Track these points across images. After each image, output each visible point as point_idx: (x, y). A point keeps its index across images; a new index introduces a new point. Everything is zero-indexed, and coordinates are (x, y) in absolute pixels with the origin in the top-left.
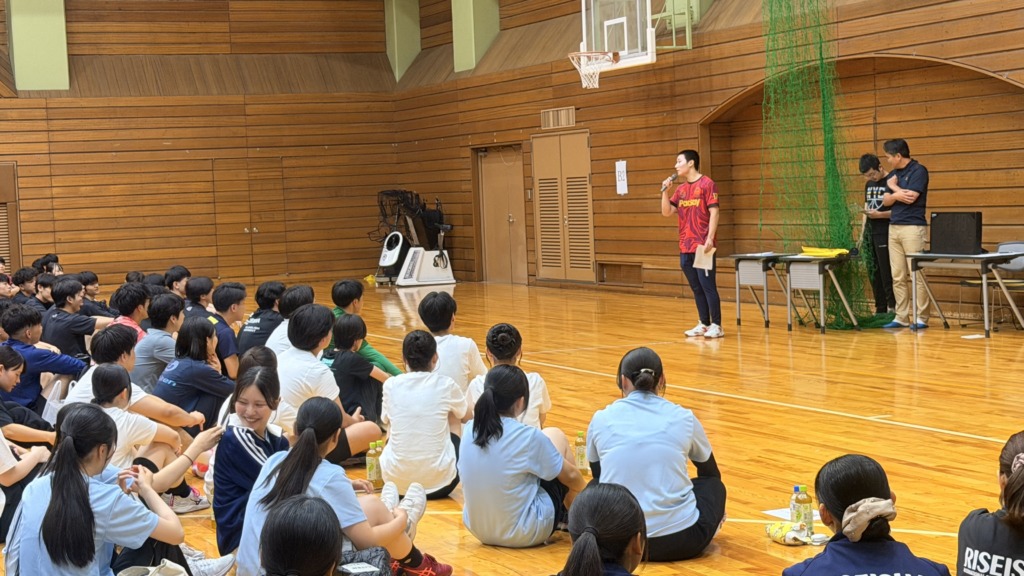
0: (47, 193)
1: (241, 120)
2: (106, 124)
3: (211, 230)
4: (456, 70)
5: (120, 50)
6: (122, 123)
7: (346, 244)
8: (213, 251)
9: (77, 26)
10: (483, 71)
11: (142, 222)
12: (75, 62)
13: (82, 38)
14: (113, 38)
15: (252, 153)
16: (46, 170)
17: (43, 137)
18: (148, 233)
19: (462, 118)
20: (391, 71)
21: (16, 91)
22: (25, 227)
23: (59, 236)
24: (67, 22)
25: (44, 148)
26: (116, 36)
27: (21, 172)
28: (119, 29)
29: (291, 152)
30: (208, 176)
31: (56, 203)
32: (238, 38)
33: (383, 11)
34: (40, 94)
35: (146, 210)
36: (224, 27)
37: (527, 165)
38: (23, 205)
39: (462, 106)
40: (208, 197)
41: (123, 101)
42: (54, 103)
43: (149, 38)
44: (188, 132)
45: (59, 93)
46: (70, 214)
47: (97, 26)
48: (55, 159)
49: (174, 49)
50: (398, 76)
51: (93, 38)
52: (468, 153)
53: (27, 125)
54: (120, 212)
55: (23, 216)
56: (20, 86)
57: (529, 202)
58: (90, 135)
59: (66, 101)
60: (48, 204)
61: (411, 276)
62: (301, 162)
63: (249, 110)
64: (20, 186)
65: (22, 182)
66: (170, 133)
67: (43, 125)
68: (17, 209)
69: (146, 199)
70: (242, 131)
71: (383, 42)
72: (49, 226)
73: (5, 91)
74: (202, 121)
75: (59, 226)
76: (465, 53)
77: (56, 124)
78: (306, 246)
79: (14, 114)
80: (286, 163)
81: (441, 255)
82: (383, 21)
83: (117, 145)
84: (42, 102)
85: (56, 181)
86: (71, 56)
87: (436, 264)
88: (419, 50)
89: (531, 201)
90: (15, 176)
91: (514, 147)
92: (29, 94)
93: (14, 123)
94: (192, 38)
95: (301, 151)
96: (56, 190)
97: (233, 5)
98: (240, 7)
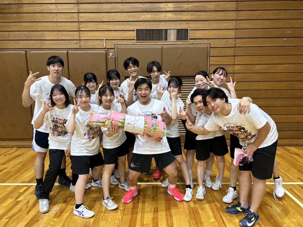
25: (232, 34)
53: (220, 15)
64: (211, 63)
65: (213, 61)
67: (233, 15)
77: (243, 15)
79: (211, 7)
85: (238, 60)
90: (208, 56)
93: (211, 13)
96: (237, 67)
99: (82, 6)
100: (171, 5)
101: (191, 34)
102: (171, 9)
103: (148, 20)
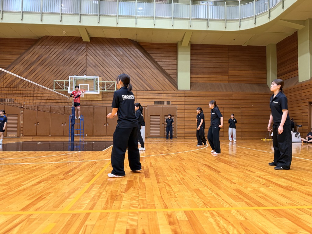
1: (231, 98)
2: (198, 98)
4: (299, 81)
5: (202, 81)
6: (202, 98)
7: (256, 130)
9: (193, 76)
12: (192, 84)
13: (194, 79)
14: (201, 79)
15: (233, 106)
16: (183, 108)
17: (183, 100)
19: (303, 94)
21: (178, 90)
22: (178, 122)
23: (186, 124)
24: (191, 75)
25: (184, 103)
27: (178, 108)
29: (243, 106)
31: (186, 116)
32: (230, 79)
33: (266, 74)
34: (183, 90)
36: (227, 77)
38: (178, 116)
39: (303, 91)
41: (202, 93)
42: (187, 93)
43: (209, 79)
45: (188, 90)
46: (189, 119)
47: (197, 76)
48: (186, 106)
49: (215, 82)
51: (196, 79)
52: (307, 104)
53: (179, 98)
55: (178, 119)
56: (179, 88)
58: (194, 100)
59: (189, 92)
60: (184, 116)
62: (246, 109)
63: (233, 95)
64: (178, 112)
67: (183, 98)
68: (176, 117)
70: (231, 101)
71: (266, 81)
72: (184, 122)
73: (176, 90)
74: (221, 98)
75: (186, 122)
77: (186, 98)
79: (177, 95)
80: (242, 109)
81: (297, 134)
82: (266, 76)
84: (184, 92)
85: (186, 111)
87: (296, 137)
92: (181, 90)
93: (177, 97)
94: (219, 79)
95: (246, 106)
96: (185, 113)
97: (229, 71)
98: (231, 72)
99: (138, 94)
100: (165, 94)
101: (171, 103)
102: (165, 95)
103: (158, 98)
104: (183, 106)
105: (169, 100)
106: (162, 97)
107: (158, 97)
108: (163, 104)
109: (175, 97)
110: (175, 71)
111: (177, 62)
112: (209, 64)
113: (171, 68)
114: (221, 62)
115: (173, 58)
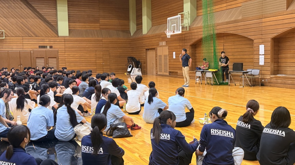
0: (64, 56)
1: (101, 43)
2: (76, 43)
3: (95, 63)
4: (143, 34)
5: (79, 29)
6: (79, 43)
7: (121, 67)
8: (95, 68)
9: (70, 24)
10: (148, 34)
11: (82, 61)
12: (70, 31)
13: (71, 26)
14: (77, 26)
15: (103, 49)
16: (64, 51)
17: (64, 45)
18: (83, 64)
19: (144, 43)
20: (130, 34)
21: (58, 36)
22: (60, 62)
23: (66, 64)
24: (69, 23)
26: (78, 26)
27: (59, 51)
28: (79, 25)
29: (111, 49)
30: (95, 53)
31: (66, 57)
32: (101, 27)
33: (129, 22)
34: (63, 37)
35: (83, 59)
36: (99, 25)
37: (156, 52)
38: (59, 58)
39: (144, 41)
40: (95, 57)
41: (79, 38)
42: (66, 38)
43: (84, 26)
44: (91, 45)
45: (67, 37)
46: (69, 60)
47: (74, 24)
48: (66, 49)
49: (89, 29)
50: (132, 35)
51: (73, 26)
52: (145, 50)
53: (60, 43)
54: (78, 60)
55: (60, 60)
56: (60, 35)
57: (156, 60)
58: (72, 45)
59: (68, 38)
60: (64, 58)
61: (133, 73)
62: (113, 51)
63: (103, 41)
65: (59, 53)
66: (88, 45)
67: (64, 43)
68: (58, 59)
69: (83, 57)
70: (101, 45)
71: (129, 28)
72: (65, 62)
73: (57, 36)
74: (94, 43)
75: (66, 62)
76: (145, 31)
77: (66, 43)
78: (114, 67)
79: (58, 40)
80: (110, 51)
81: (139, 69)
82: (129, 24)
83: (78, 47)
84: (63, 38)
85: (66, 53)
86: (69, 29)
87: (138, 71)
88: (136, 30)
89: (157, 59)
91: (154, 49)
92: (61, 37)
94: (92, 27)
95: (113, 49)
97: (100, 20)
98: (102, 21)
99: (24, 40)
101: (53, 47)
102: (48, 41)
103: (42, 44)
104: (64, 49)
105: (51, 45)
106: (45, 42)
107: (42, 42)
108: (47, 48)
109: (56, 43)
110: (55, 19)
111: (57, 12)
112: (83, 14)
113: (51, 17)
114: (93, 12)
115: (53, 8)
